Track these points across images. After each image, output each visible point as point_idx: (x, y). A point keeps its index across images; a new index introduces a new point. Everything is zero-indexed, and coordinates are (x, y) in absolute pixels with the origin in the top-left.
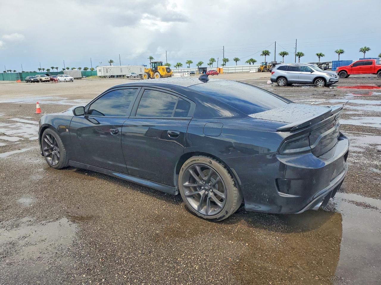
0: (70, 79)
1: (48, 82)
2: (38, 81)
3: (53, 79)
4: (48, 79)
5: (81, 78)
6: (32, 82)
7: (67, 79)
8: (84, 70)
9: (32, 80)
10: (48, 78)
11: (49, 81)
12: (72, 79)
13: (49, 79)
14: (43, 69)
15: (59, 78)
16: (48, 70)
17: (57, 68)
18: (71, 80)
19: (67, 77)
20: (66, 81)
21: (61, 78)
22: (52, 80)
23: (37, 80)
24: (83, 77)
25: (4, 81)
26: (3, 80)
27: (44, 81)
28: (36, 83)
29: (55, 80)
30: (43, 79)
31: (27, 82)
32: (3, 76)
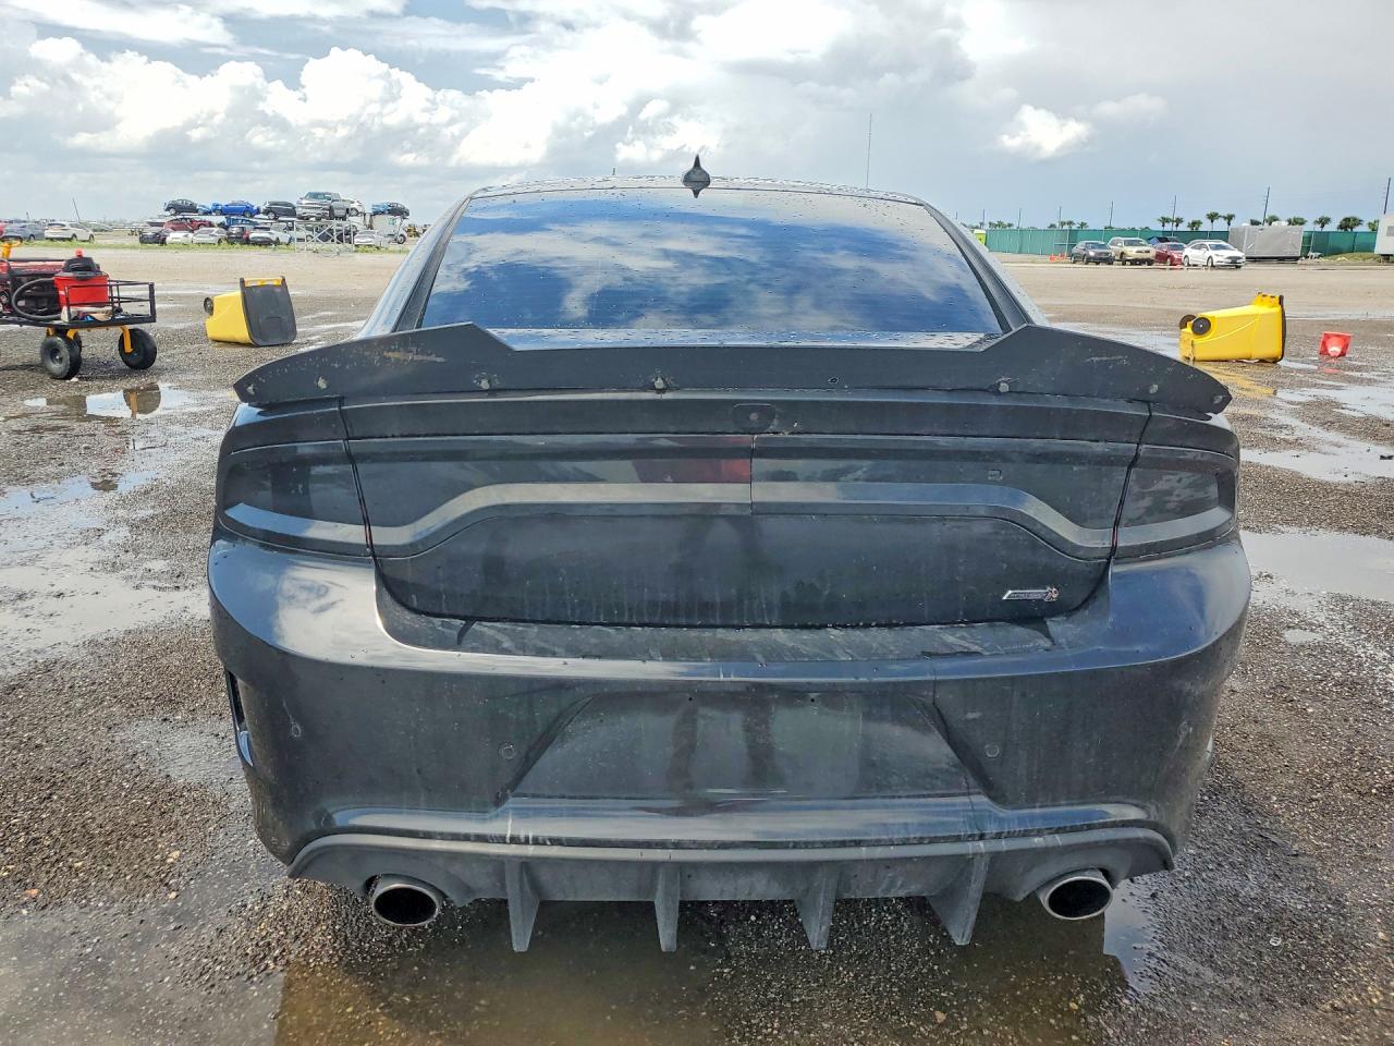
0: (1229, 258)
1: (1145, 266)
2: (1109, 261)
3: (1169, 256)
4: (1146, 256)
5: (1297, 259)
6: (1089, 260)
7: (1215, 259)
8: (1341, 227)
9: (1092, 254)
10: (1148, 252)
11: (1150, 262)
12: (1240, 258)
13: (1151, 255)
14: (1179, 221)
15: (1191, 253)
16: (1195, 224)
17: (1229, 218)
18: (1234, 264)
19: (1220, 252)
20: (1212, 266)
21: (1196, 252)
22: (1162, 258)
23: (1107, 254)
24: (1310, 253)
25: (1019, 256)
26: (1020, 252)
27: (1134, 262)
28: (1103, 266)
29: (1172, 258)
30: (1129, 253)
31: (1074, 262)
32: (1022, 237)
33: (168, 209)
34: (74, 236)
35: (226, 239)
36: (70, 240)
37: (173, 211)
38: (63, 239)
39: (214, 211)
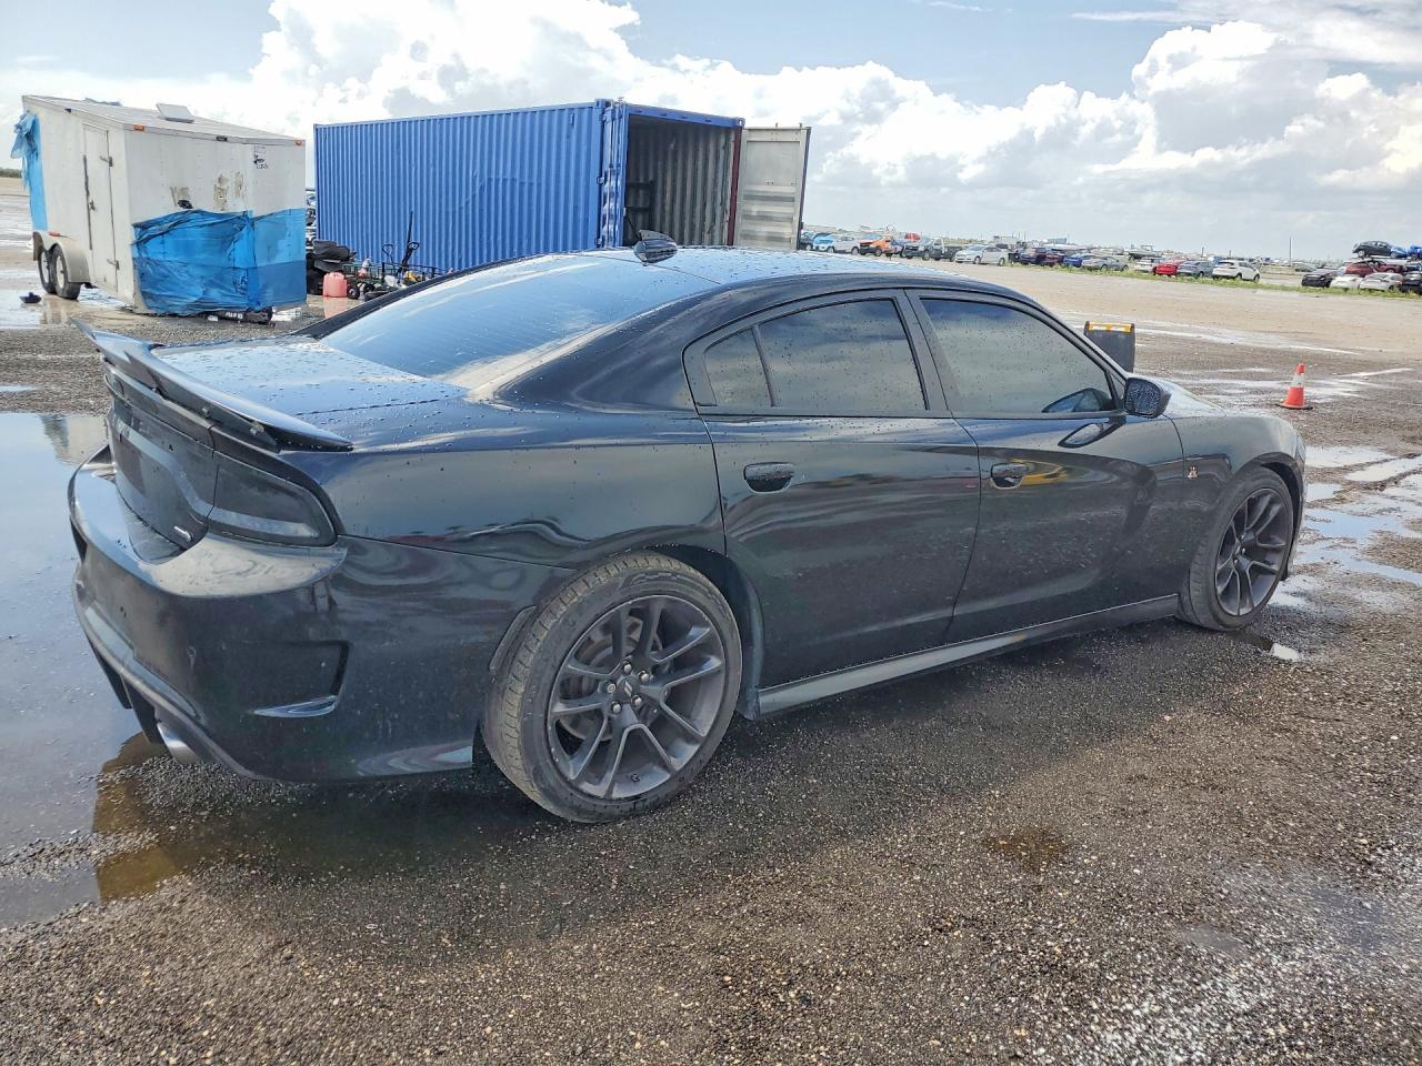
33: (1357, 251)
34: (1240, 274)
35: (1399, 286)
36: (1234, 278)
37: (1361, 253)
38: (1227, 277)
39: (1411, 254)
